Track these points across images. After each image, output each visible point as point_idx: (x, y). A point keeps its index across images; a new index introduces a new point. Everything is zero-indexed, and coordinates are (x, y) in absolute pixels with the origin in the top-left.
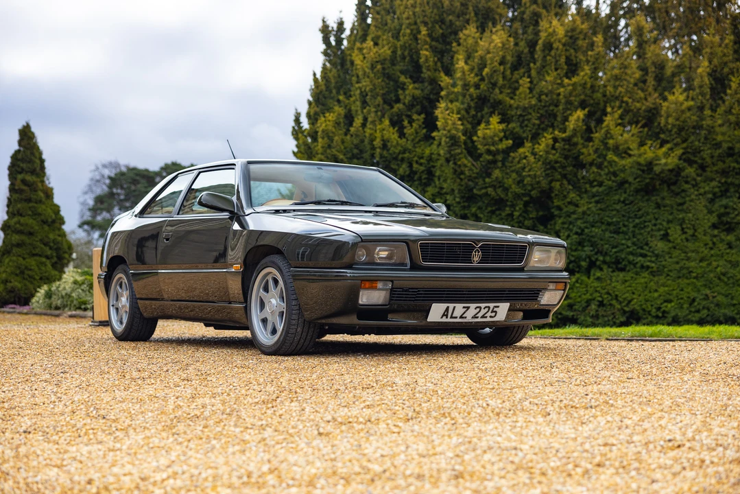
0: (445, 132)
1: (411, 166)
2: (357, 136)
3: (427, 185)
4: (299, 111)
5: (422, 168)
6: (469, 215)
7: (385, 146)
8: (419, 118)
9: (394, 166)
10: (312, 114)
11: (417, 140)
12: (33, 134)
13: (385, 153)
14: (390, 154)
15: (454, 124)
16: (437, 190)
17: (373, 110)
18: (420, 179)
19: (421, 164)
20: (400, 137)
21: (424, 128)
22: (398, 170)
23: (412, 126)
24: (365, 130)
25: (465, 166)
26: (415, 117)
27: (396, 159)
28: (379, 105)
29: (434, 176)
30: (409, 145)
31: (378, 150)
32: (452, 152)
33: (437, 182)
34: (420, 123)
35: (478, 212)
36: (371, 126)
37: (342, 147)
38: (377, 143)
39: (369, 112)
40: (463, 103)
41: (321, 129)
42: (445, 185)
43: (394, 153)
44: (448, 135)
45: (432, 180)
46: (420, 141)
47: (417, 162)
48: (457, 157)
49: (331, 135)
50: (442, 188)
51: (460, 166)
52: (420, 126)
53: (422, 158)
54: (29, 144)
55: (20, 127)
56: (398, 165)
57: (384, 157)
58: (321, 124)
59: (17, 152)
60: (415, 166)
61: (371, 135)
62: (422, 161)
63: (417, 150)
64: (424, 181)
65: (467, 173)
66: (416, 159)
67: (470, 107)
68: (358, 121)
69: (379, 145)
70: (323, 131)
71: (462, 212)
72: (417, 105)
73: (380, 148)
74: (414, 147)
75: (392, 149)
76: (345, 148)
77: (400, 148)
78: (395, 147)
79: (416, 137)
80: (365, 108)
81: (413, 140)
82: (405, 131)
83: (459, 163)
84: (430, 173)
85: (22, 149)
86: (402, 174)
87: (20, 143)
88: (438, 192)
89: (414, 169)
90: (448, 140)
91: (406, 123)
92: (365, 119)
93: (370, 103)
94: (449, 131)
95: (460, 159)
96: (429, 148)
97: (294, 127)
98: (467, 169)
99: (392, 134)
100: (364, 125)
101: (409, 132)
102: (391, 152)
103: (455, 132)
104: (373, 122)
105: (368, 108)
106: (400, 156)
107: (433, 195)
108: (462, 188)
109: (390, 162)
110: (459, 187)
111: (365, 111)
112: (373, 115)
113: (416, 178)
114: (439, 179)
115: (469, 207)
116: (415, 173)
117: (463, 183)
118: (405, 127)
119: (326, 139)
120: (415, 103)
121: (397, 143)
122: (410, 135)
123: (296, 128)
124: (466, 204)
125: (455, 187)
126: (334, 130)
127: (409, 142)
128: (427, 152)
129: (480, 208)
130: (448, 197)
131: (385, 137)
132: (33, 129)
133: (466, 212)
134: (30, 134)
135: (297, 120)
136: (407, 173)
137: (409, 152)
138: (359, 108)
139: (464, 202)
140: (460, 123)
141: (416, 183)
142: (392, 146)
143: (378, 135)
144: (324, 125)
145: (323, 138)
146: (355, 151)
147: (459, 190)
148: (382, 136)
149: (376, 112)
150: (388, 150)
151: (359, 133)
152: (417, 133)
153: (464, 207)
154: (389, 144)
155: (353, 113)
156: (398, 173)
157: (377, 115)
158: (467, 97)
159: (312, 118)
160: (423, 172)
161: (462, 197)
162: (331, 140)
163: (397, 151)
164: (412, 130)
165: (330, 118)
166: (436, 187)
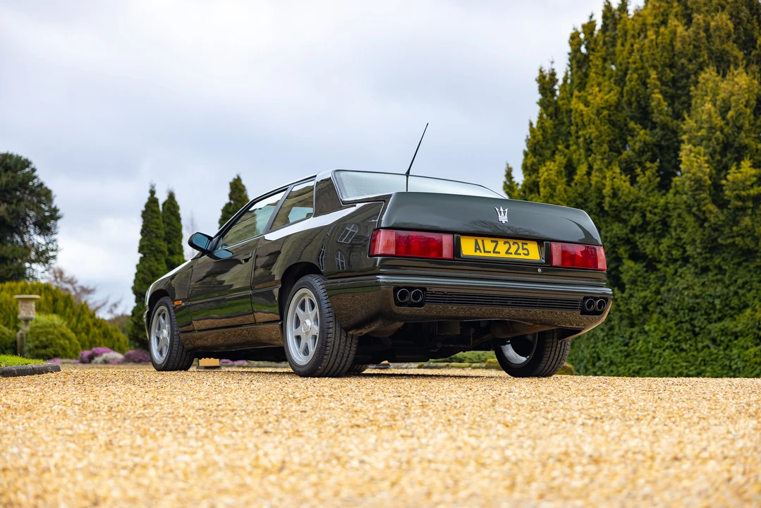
0: (689, 175)
1: (644, 216)
2: (582, 184)
3: (662, 236)
4: (510, 166)
5: (657, 218)
6: (711, 267)
7: (615, 195)
8: (652, 167)
9: (624, 217)
10: (528, 164)
11: (650, 189)
12: (244, 186)
13: (615, 202)
14: (621, 203)
15: (700, 167)
16: (673, 241)
17: (599, 157)
18: (654, 230)
19: (655, 214)
20: (632, 185)
21: (657, 177)
22: (630, 220)
23: (644, 174)
24: (591, 178)
25: (711, 212)
26: (648, 164)
27: (627, 208)
28: (605, 153)
29: (670, 227)
30: (642, 194)
31: (607, 199)
32: (697, 197)
33: (673, 234)
34: (654, 171)
35: (722, 263)
36: (597, 174)
37: (566, 197)
38: (607, 191)
39: (595, 160)
40: (707, 147)
41: (542, 178)
42: (684, 236)
43: (626, 202)
44: (693, 178)
45: (667, 231)
46: (653, 190)
47: (650, 212)
48: (703, 203)
49: (553, 183)
50: (679, 239)
51: (704, 212)
52: (653, 174)
53: (656, 207)
54: (240, 196)
55: (231, 180)
56: (629, 215)
57: (614, 206)
58: (543, 173)
59: (228, 205)
60: (648, 215)
61: (597, 182)
62: (656, 210)
63: (651, 199)
64: (657, 232)
65: (712, 220)
66: (649, 208)
67: (715, 151)
68: (582, 169)
69: (609, 193)
70: (545, 180)
71: (703, 264)
72: (648, 151)
73: (609, 196)
74: (647, 196)
75: (623, 197)
76: (568, 197)
77: (632, 197)
78: (627, 195)
79: (649, 186)
80: (590, 156)
81: (646, 189)
82: (638, 179)
83: (704, 209)
84: (665, 224)
85: (232, 202)
86: (634, 224)
87: (231, 197)
88: (675, 244)
89: (647, 219)
90: (692, 183)
91: (639, 171)
92: (590, 167)
93: (595, 151)
94: (694, 174)
95: (705, 205)
96: (664, 197)
97: (505, 182)
98: (712, 215)
99: (623, 183)
100: (589, 174)
101: (643, 179)
102: (621, 201)
103: (701, 175)
104: (600, 170)
105: (593, 155)
106: (633, 205)
107: (668, 247)
108: (705, 238)
109: (620, 212)
110: (702, 236)
111: (590, 159)
112: (599, 162)
113: (649, 228)
114: (675, 230)
115: (712, 258)
116: (648, 224)
117: (705, 233)
118: (638, 175)
119: (548, 188)
120: (646, 149)
121: (629, 192)
122: (643, 183)
123: (508, 183)
124: (708, 255)
125: (698, 237)
126: (556, 178)
127: (642, 191)
128: (662, 201)
129: (724, 259)
130: (688, 248)
131: (615, 186)
132: (244, 182)
133: (708, 264)
134: (241, 187)
135: (509, 174)
136: (640, 223)
137: (642, 201)
138: (583, 156)
139: (706, 253)
140: (706, 165)
141: (650, 234)
142: (623, 195)
143: (608, 182)
144: (546, 174)
145: (545, 187)
146: (580, 200)
147: (702, 239)
148: (613, 185)
149: (602, 159)
150: (619, 200)
151: (584, 181)
152: (650, 181)
153: (706, 259)
154: (620, 193)
155: (575, 161)
156: (629, 223)
157: (602, 163)
158: (713, 140)
159: (529, 169)
160: (657, 222)
161: (704, 248)
162: (554, 189)
163: (629, 200)
164: (646, 178)
165: (551, 167)
166: (672, 238)
